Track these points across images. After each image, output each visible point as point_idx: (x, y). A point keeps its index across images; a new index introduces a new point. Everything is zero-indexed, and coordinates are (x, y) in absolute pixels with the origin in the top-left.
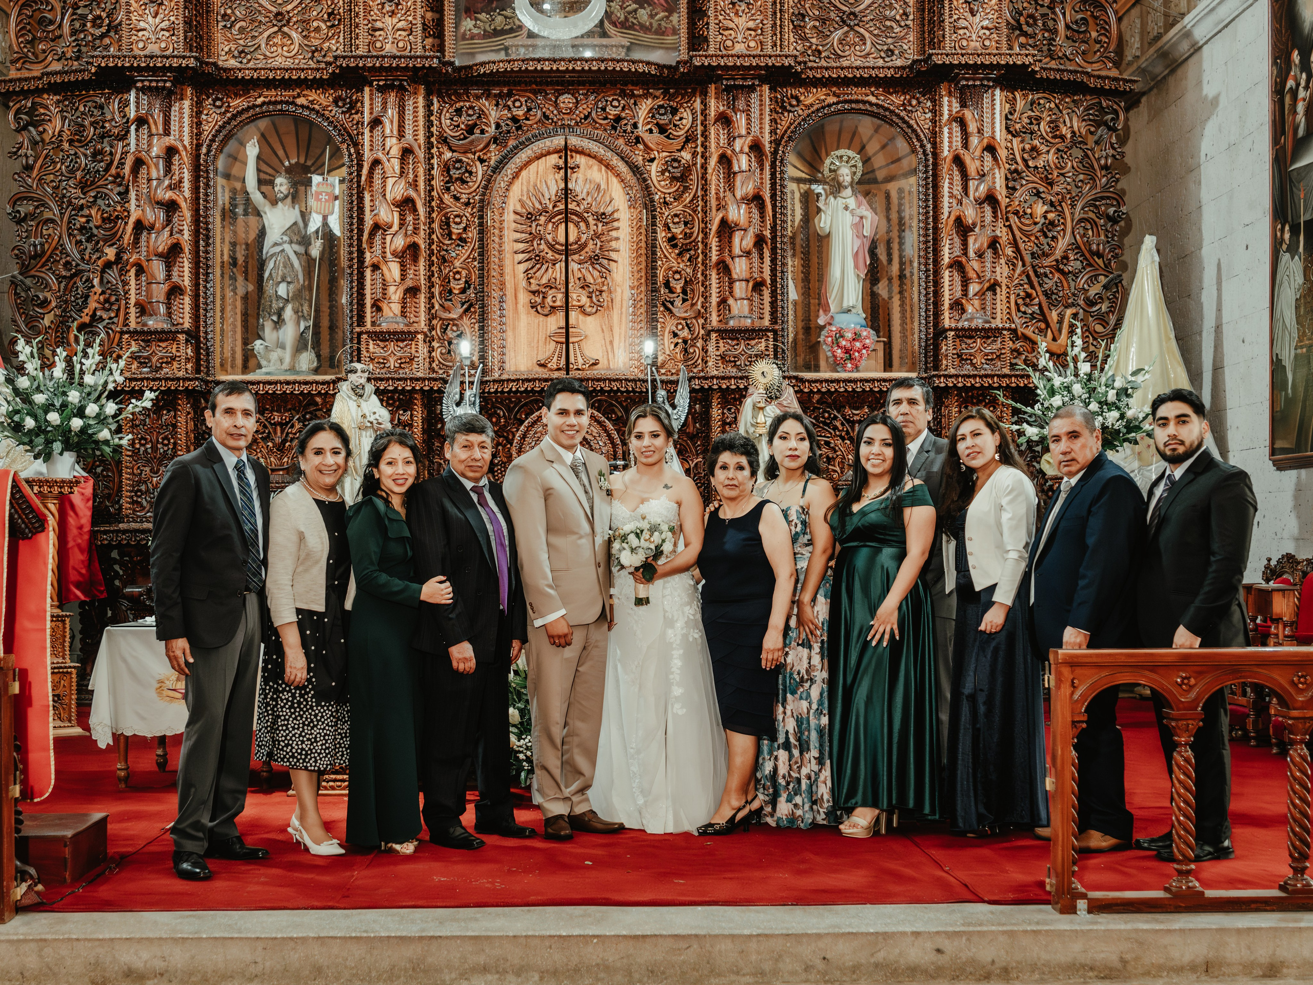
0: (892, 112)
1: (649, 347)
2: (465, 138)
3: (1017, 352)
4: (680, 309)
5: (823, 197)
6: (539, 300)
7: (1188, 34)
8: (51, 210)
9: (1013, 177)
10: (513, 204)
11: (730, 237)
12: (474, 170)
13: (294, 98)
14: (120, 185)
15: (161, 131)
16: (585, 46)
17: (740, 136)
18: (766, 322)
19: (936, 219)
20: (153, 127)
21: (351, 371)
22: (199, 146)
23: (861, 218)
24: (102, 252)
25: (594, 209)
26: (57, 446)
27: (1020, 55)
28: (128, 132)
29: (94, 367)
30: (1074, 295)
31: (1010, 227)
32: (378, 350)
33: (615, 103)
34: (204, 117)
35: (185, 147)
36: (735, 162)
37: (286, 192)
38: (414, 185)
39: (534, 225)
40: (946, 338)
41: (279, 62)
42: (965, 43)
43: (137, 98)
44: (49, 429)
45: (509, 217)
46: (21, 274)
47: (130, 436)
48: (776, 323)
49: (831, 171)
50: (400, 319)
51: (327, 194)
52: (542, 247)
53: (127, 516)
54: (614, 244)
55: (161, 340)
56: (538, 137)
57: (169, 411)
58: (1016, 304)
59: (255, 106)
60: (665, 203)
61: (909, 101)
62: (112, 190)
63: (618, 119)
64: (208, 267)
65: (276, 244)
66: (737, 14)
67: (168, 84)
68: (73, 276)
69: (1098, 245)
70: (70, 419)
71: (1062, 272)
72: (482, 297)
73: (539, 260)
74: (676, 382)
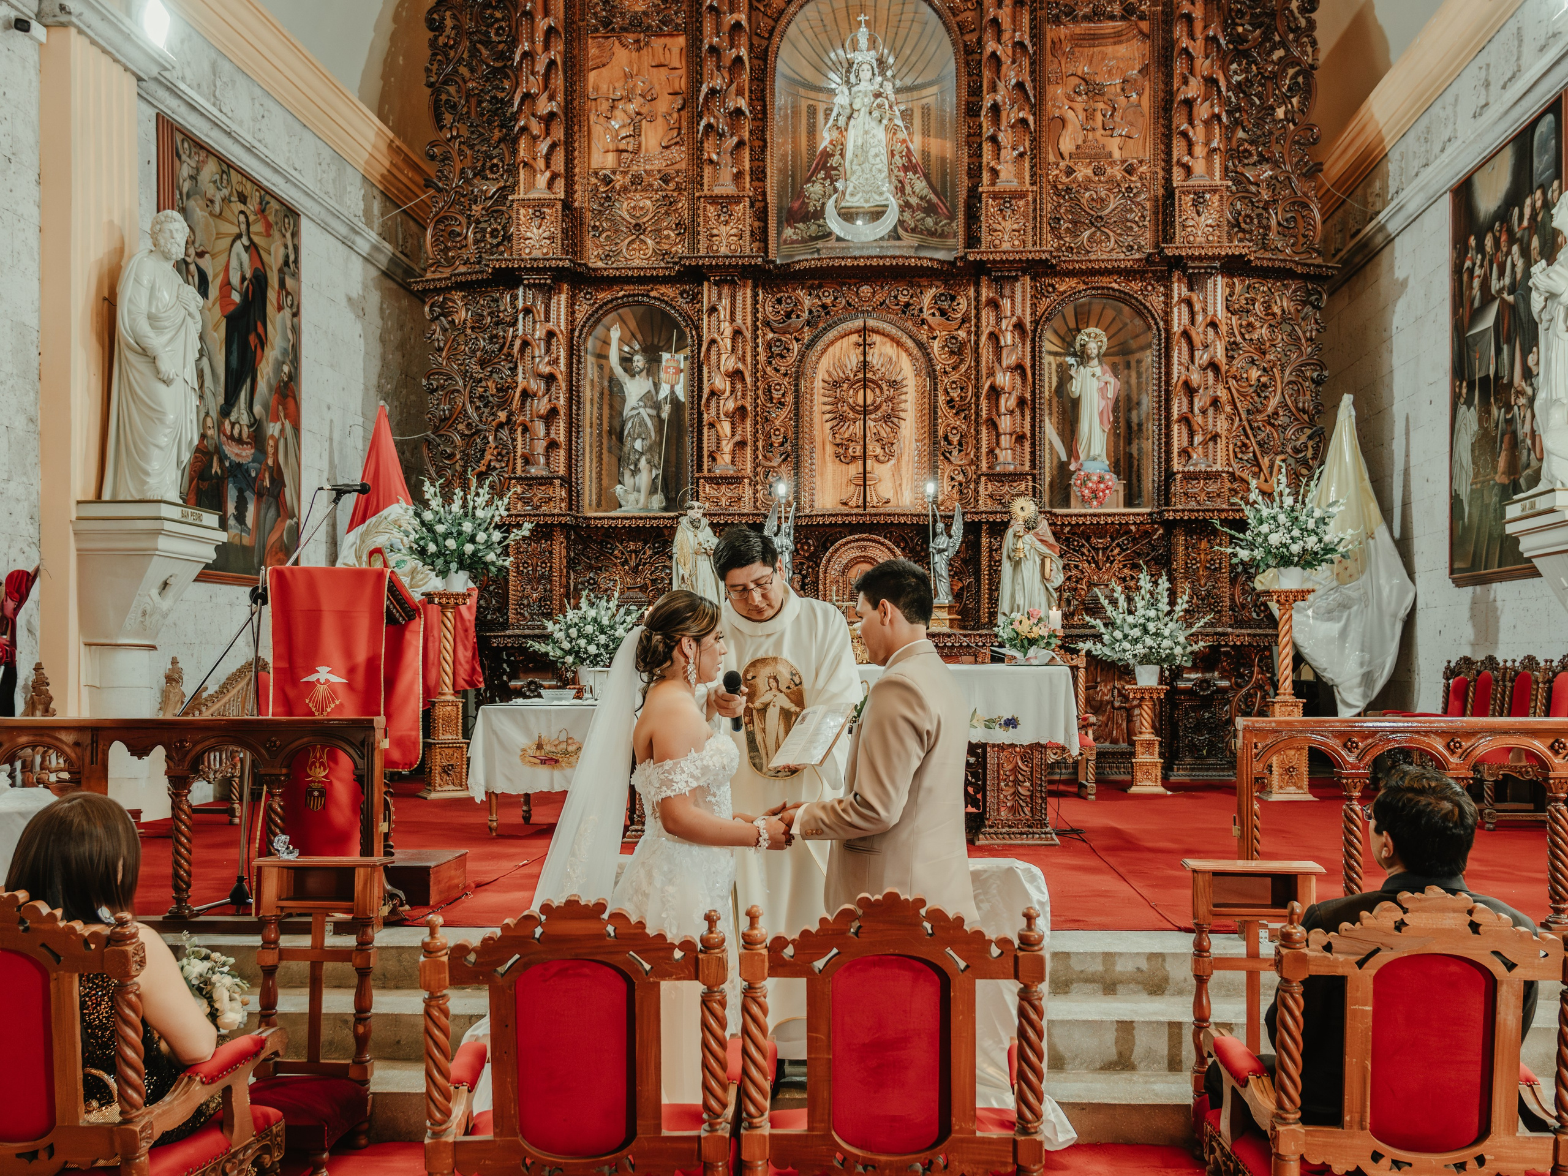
0: (1131, 296)
1: (930, 488)
2: (784, 322)
3: (1233, 491)
4: (955, 458)
5: (1075, 367)
6: (842, 451)
7: (1382, 228)
8: (457, 382)
9: (1232, 348)
10: (821, 374)
12: (791, 347)
13: (648, 291)
14: (510, 362)
15: (543, 318)
18: (1027, 468)
19: (1168, 383)
20: (537, 315)
21: (690, 508)
22: (573, 331)
23: (1106, 383)
24: (496, 415)
25: (887, 377)
26: (454, 566)
27: (1237, 248)
28: (517, 320)
29: (484, 504)
30: (1283, 444)
31: (1229, 389)
32: (713, 491)
33: (905, 292)
34: (577, 307)
35: (561, 331)
37: (642, 367)
38: (743, 359)
39: (838, 391)
40: (1175, 480)
41: (636, 263)
42: (1192, 238)
43: (524, 292)
44: (447, 552)
46: (433, 432)
48: (1035, 468)
49: (1081, 345)
50: (731, 467)
51: (674, 368)
52: (844, 408)
53: (513, 625)
54: (903, 406)
55: (540, 485)
56: (842, 321)
57: (545, 540)
58: (1234, 452)
59: (617, 298)
60: (945, 372)
61: (1146, 288)
62: (504, 366)
63: (907, 305)
64: (579, 426)
65: (633, 408)
66: (1004, 218)
67: (548, 281)
68: (473, 435)
69: (1304, 403)
70: (464, 545)
71: (1273, 425)
72: (797, 447)
73: (843, 419)
74: (952, 517)
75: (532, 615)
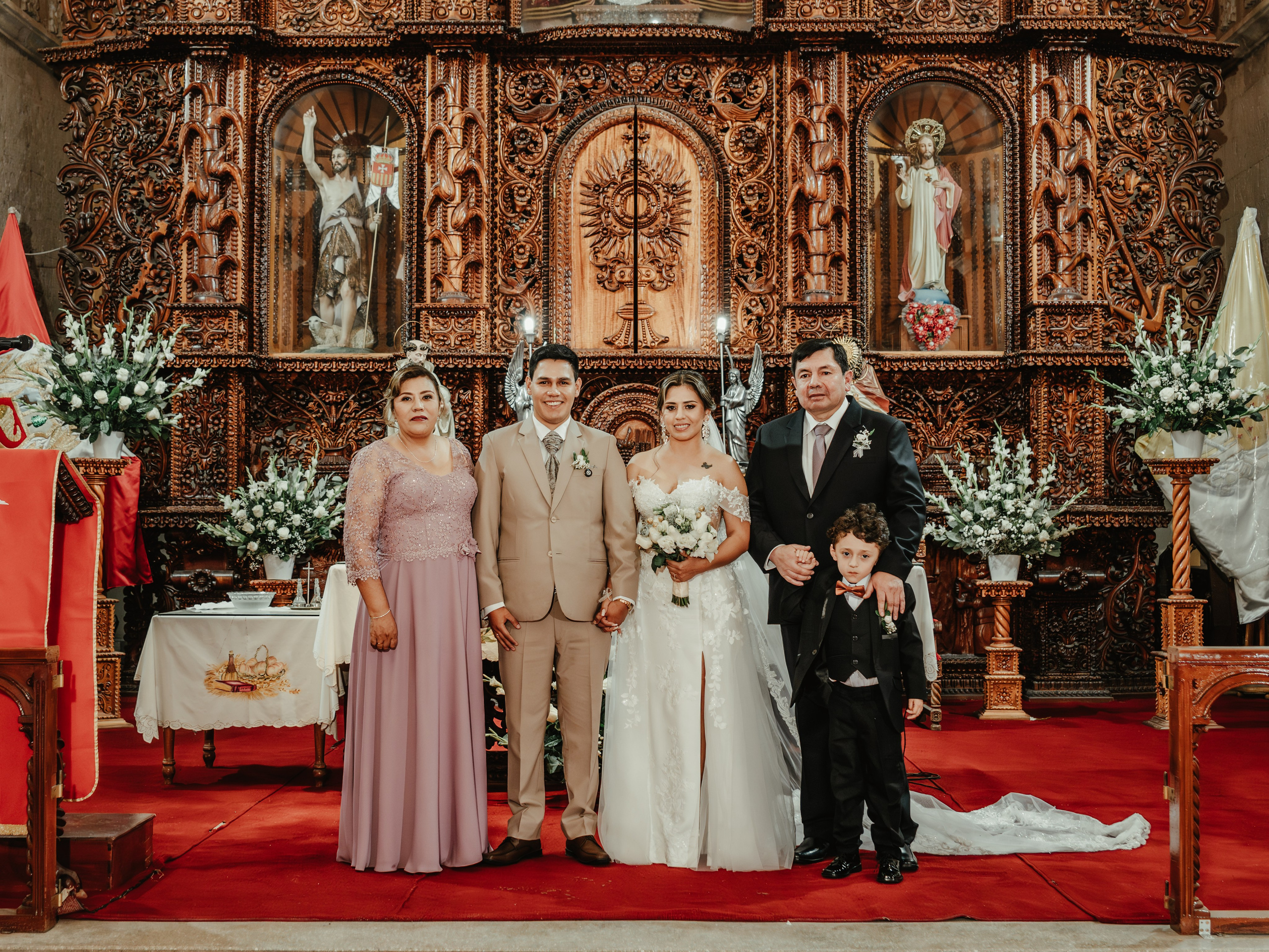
0: (977, 79)
1: (722, 324)
2: (530, 107)
3: (1109, 330)
4: (752, 284)
5: (904, 169)
6: (606, 275)
8: (102, 182)
9: (1105, 147)
10: (579, 175)
11: (808, 210)
12: (540, 140)
13: (354, 66)
14: (173, 156)
15: (216, 101)
16: (655, 13)
17: (818, 105)
18: (845, 299)
19: (1024, 191)
20: (208, 97)
21: (410, 349)
22: (255, 116)
23: (945, 189)
24: (153, 225)
25: (664, 181)
26: (105, 426)
27: (1111, 21)
28: (182, 102)
29: (144, 344)
30: (1169, 270)
31: (1102, 199)
32: (438, 327)
33: (687, 71)
34: (260, 86)
35: (240, 117)
36: (812, 132)
37: (343, 164)
38: (477, 156)
39: (601, 197)
40: (1035, 315)
41: (338, 30)
42: (1054, 8)
43: (192, 67)
44: (96, 407)
45: (576, 189)
46: (69, 248)
47: (180, 416)
48: (854, 299)
49: (912, 141)
50: (461, 295)
51: (386, 165)
52: (609, 220)
53: (175, 499)
54: (685, 217)
55: (213, 317)
56: (606, 107)
57: (220, 390)
58: (1109, 279)
59: (312, 75)
60: (739, 174)
61: (995, 69)
62: (164, 162)
63: (690, 87)
64: (262, 241)
65: (332, 217)
67: (224, 53)
68: (123, 250)
69: (1195, 218)
70: (118, 398)
71: (1157, 246)
72: (547, 272)
73: (606, 233)
74: (750, 361)
75: (201, 486)
